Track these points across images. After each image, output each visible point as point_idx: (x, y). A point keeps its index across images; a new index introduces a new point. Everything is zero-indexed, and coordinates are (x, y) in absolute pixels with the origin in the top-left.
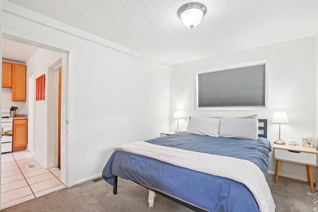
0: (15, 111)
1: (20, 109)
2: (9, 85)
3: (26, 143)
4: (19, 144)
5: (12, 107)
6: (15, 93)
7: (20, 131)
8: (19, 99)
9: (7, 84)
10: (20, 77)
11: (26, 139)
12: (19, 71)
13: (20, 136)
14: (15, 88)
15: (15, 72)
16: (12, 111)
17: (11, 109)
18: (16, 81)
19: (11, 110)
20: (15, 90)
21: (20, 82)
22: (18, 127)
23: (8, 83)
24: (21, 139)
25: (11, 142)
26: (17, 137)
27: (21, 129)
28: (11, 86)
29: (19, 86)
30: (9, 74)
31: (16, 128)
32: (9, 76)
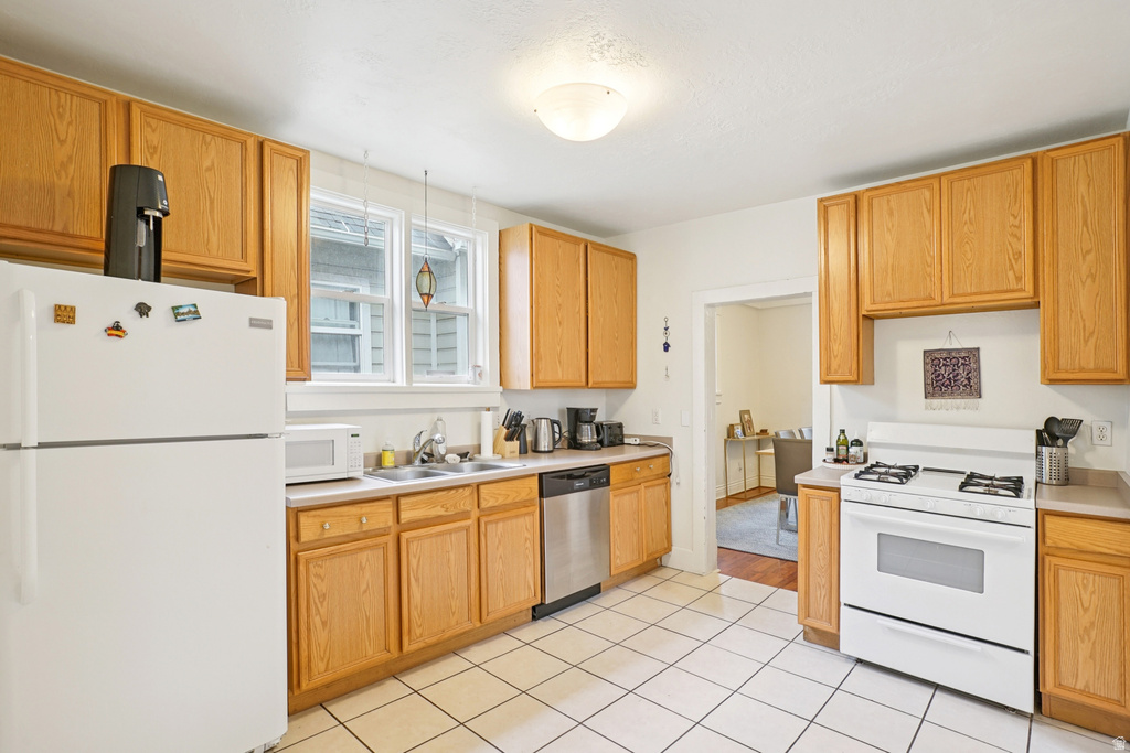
0: (1065, 445)
1: (1096, 433)
2: (1021, 290)
4: (1080, 685)
5: (1051, 421)
6: (1056, 336)
7: (1086, 597)
8: (1082, 370)
9: (1013, 285)
10: (1085, 223)
12: (1083, 188)
14: (1056, 301)
15: (1053, 200)
16: (1045, 449)
17: (1039, 433)
18: (1061, 255)
19: (1041, 441)
20: (1056, 316)
21: (1090, 257)
23: (1018, 278)
24: (1092, 656)
25: (1028, 653)
26: (1063, 630)
27: (1090, 587)
28: (1031, 293)
29: (1084, 284)
30: (1018, 227)
31: (1062, 572)
32: (1019, 239)
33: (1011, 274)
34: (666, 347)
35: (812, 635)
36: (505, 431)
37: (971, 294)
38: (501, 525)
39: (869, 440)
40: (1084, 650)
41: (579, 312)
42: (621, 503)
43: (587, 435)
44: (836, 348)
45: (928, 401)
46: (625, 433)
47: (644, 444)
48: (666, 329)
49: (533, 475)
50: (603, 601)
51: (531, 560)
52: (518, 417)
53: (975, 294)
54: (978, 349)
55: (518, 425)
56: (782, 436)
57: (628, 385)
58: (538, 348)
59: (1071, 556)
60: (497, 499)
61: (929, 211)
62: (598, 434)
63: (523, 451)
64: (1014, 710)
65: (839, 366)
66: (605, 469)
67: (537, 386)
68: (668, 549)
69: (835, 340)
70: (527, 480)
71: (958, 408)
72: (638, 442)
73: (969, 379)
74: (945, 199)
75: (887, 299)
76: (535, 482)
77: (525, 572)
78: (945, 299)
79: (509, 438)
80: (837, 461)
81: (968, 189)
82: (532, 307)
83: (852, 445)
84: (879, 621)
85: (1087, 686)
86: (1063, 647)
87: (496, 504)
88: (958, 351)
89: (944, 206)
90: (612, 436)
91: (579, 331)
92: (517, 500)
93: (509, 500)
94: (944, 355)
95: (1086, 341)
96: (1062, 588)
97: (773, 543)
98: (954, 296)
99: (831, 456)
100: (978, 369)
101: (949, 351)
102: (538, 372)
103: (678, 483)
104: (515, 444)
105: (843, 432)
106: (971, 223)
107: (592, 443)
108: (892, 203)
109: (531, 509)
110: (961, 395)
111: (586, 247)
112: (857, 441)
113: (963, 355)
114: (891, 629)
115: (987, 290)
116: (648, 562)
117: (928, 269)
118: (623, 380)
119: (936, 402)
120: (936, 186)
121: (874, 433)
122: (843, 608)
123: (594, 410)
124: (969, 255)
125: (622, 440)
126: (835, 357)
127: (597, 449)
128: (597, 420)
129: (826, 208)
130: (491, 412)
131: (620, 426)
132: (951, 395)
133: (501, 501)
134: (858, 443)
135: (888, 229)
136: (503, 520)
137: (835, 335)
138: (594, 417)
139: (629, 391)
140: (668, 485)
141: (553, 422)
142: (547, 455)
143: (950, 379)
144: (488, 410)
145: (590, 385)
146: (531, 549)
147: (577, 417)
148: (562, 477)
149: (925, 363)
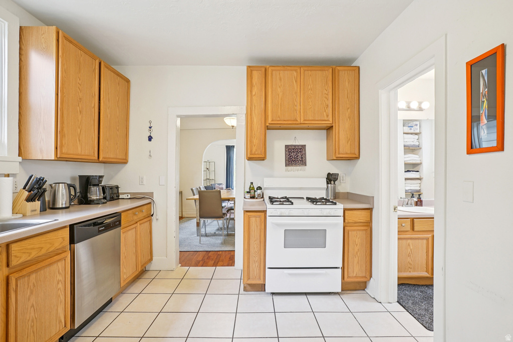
1: (341, 178)
2: (328, 120)
3: (368, 273)
4: (354, 275)
5: (329, 174)
7: (357, 240)
8: (346, 153)
9: (326, 118)
10: (348, 97)
11: (368, 263)
12: (347, 84)
13: (357, 253)
15: (339, 87)
16: (329, 185)
17: (326, 179)
21: (349, 110)
22: (352, 230)
23: (328, 116)
24: (358, 263)
25: (339, 268)
26: (350, 255)
27: (358, 236)
28: (331, 122)
29: (347, 120)
30: (328, 95)
31: (350, 232)
32: (328, 100)
33: (325, 113)
34: (150, 138)
35: (248, 288)
36: (26, 194)
37: (311, 120)
38: (33, 276)
39: (265, 186)
40: (356, 260)
41: (94, 107)
42: (127, 236)
43: (95, 194)
44: (255, 141)
45: (287, 167)
46: (119, 192)
47: (134, 197)
48: (150, 128)
49: (65, 227)
50: (116, 307)
51: (62, 297)
52: (40, 182)
53: (313, 120)
54: (305, 145)
55: (40, 188)
56: (202, 189)
57: (124, 161)
58: (62, 128)
59: (352, 225)
60: (30, 254)
61: (296, 82)
62: (104, 193)
63: (43, 209)
64: (333, 293)
65: (256, 150)
66: (118, 215)
67: (60, 159)
68: (151, 259)
69: (254, 137)
70: (60, 232)
71: (298, 170)
72: (129, 197)
73: (302, 158)
74: (302, 77)
75: (278, 119)
76: (66, 233)
77: (57, 310)
78: (302, 121)
79: (30, 199)
80: (251, 198)
81: (310, 75)
82: (57, 95)
83: (257, 189)
84: (285, 272)
85: (356, 274)
86: (350, 262)
87: (29, 258)
88: (298, 146)
89: (302, 80)
90: (112, 194)
91: (94, 121)
92: (51, 250)
93: (43, 252)
94: (293, 147)
95: (348, 142)
96: (350, 239)
97: (198, 244)
98: (305, 120)
99: (248, 196)
100: (305, 154)
101: (295, 146)
102: (62, 146)
103: (157, 219)
104: (37, 204)
105: (252, 183)
106: (311, 90)
107: (100, 199)
108: (281, 75)
109: (63, 255)
110: (299, 165)
111: (100, 63)
112: (259, 187)
113: (300, 147)
114: (290, 274)
115: (317, 119)
116: (141, 271)
117: (295, 107)
118: (120, 157)
119: (290, 168)
120: (299, 71)
121: (266, 183)
122: (267, 270)
123: (101, 177)
124: (310, 103)
125: (118, 196)
126: (254, 145)
127: (104, 203)
128: (103, 184)
129: (251, 71)
130: (11, 179)
131: (117, 187)
132: (296, 165)
133: (34, 254)
134: (259, 188)
135: (279, 87)
136: (36, 271)
137: (254, 134)
138: (100, 182)
139: (123, 165)
140: (150, 221)
141: (69, 186)
142: (64, 211)
143: (295, 158)
144: (8, 176)
145: (101, 159)
146: (62, 289)
147: (87, 182)
148: (89, 225)
149: (286, 151)
